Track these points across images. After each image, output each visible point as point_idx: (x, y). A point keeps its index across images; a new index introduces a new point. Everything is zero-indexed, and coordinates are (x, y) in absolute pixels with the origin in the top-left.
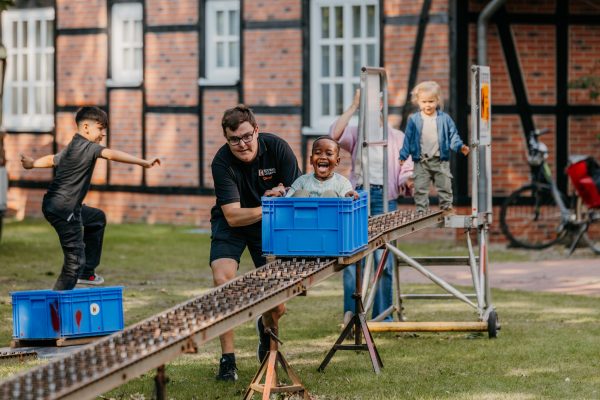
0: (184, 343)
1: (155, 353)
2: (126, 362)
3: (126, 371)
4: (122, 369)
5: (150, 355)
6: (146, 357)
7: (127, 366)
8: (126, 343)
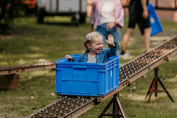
0: (165, 58)
1: (157, 61)
2: (150, 64)
3: (150, 67)
4: (149, 66)
5: (156, 62)
6: (155, 63)
7: (150, 66)
8: (147, 57)
